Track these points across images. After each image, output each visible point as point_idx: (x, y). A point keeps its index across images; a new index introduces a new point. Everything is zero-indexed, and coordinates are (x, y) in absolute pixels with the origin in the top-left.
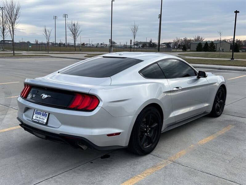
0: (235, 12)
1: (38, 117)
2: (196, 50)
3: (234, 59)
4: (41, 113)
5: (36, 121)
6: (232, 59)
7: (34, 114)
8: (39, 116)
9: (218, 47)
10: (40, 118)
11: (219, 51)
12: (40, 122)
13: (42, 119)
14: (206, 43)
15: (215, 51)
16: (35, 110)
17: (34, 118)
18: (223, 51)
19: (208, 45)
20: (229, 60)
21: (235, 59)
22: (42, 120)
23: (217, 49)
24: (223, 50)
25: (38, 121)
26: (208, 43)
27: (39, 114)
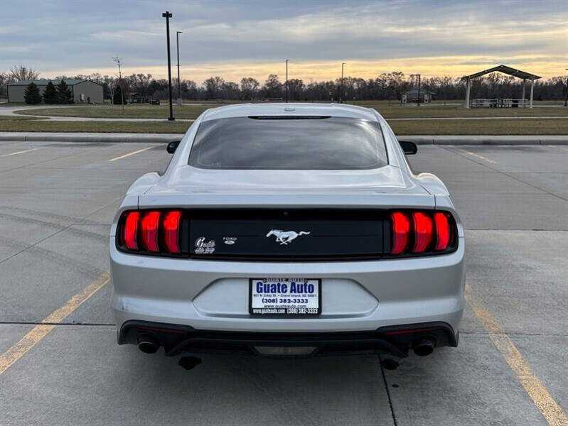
0: (164, 15)
1: (274, 301)
2: (24, 100)
3: (174, 119)
4: (285, 286)
5: (272, 312)
6: (171, 118)
7: (255, 293)
8: (278, 296)
9: (76, 94)
10: (284, 301)
11: (81, 102)
12: (293, 311)
13: (297, 301)
14: (50, 85)
15: (72, 103)
16: (251, 281)
17: (258, 305)
18: (89, 103)
19: (54, 89)
20: (164, 122)
21: (176, 120)
22: (297, 304)
23: (75, 99)
24: (88, 99)
25: (283, 311)
26: (53, 83)
27: (277, 289)
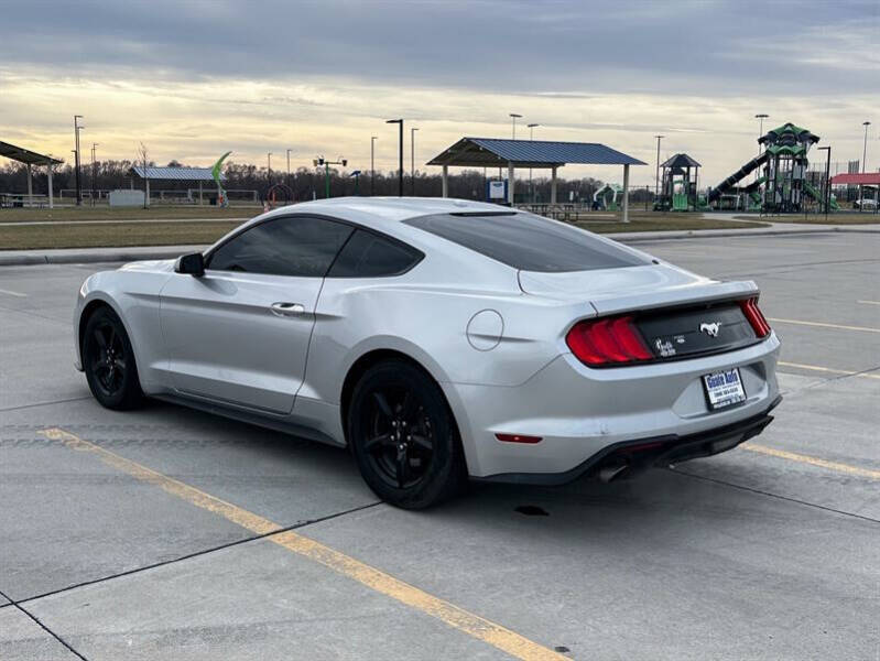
1: (720, 394)
4: (722, 378)
5: (725, 404)
7: (709, 389)
8: (721, 389)
10: (726, 393)
12: (734, 401)
13: (732, 391)
16: (706, 378)
17: (714, 400)
22: (733, 394)
25: (729, 403)
27: (718, 382)
